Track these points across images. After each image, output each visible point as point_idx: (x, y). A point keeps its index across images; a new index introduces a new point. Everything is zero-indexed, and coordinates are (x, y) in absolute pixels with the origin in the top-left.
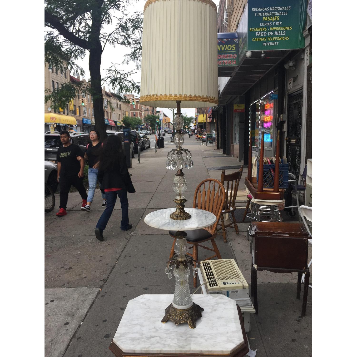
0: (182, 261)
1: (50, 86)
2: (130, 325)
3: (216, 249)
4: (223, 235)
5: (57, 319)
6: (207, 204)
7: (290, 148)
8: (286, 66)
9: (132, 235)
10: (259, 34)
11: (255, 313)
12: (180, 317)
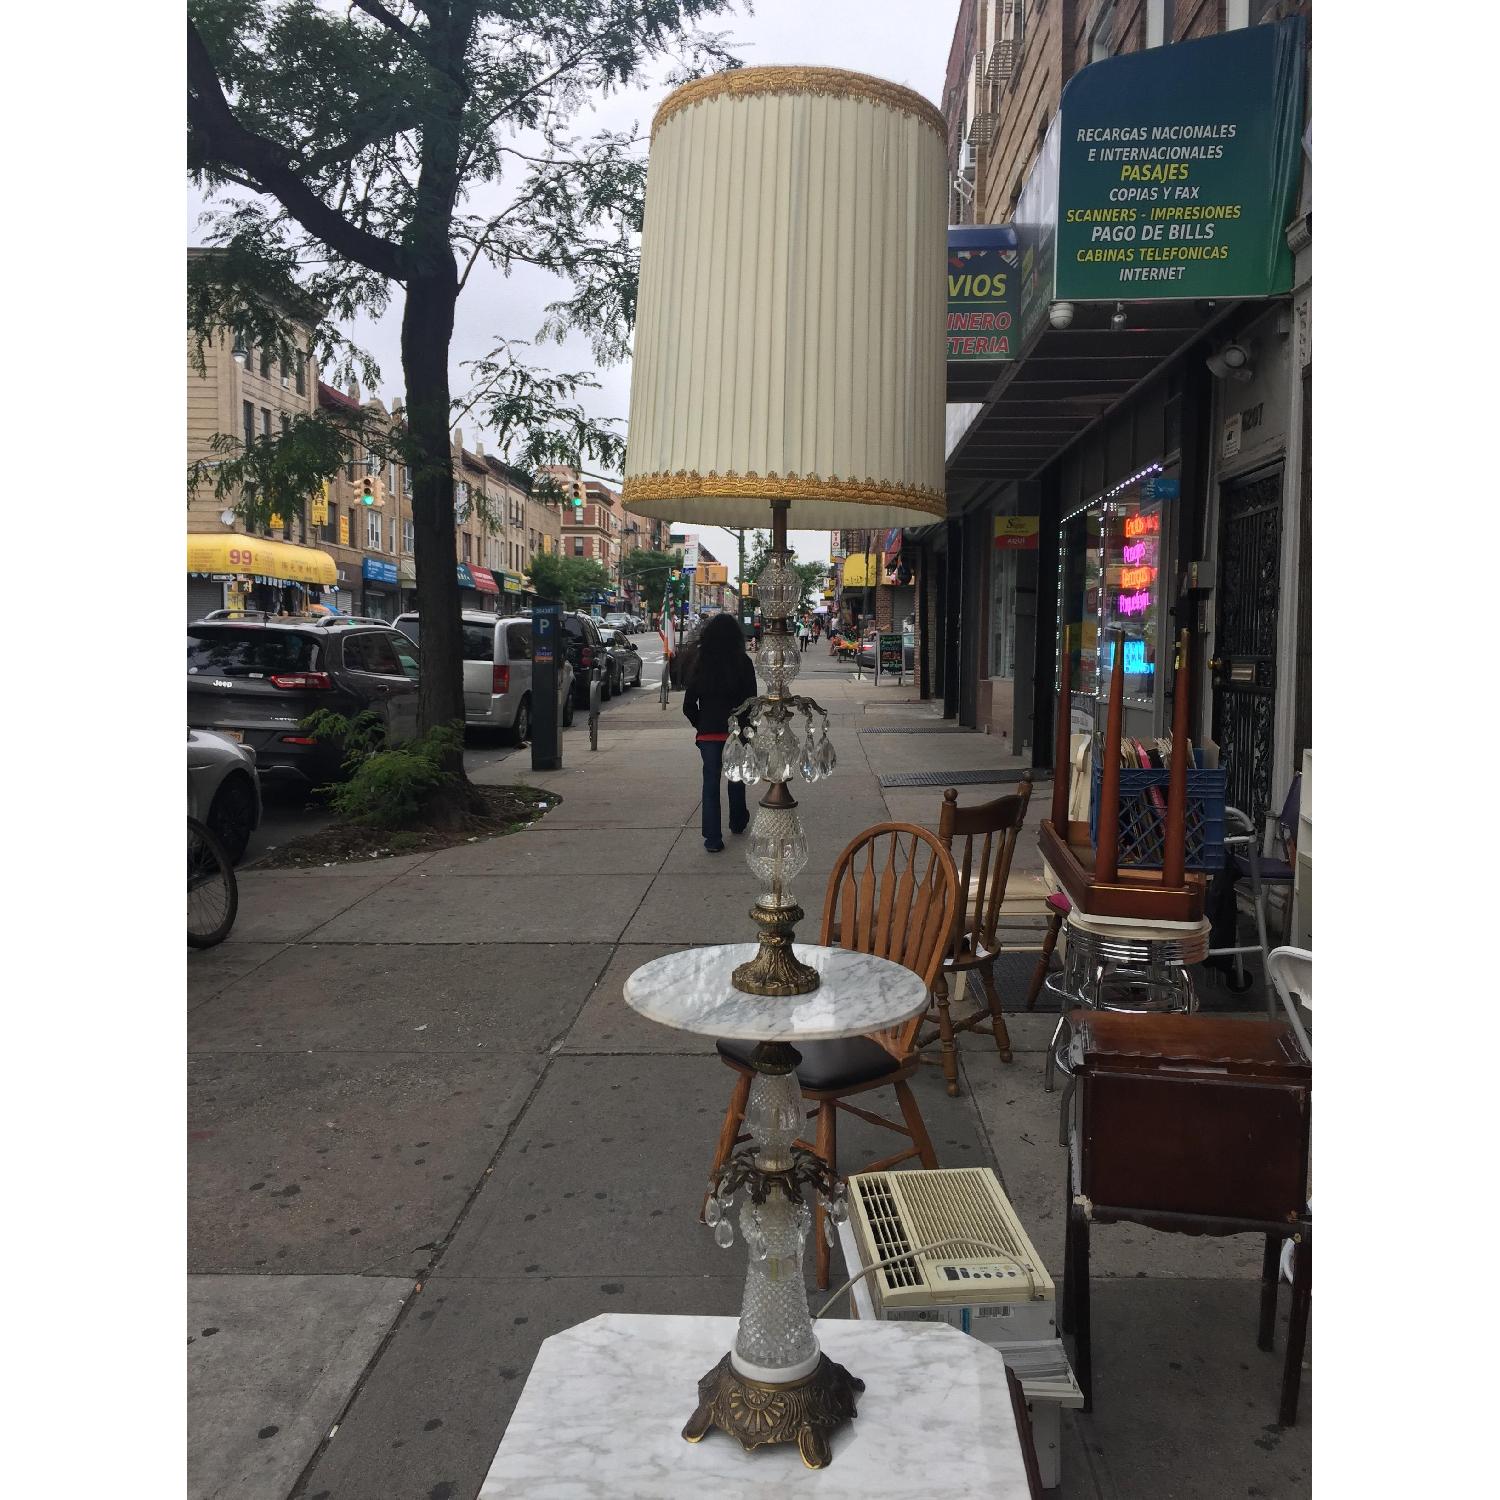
0: (777, 1173)
1: (236, 425)
2: (546, 1447)
3: (914, 1126)
4: (943, 1066)
5: (230, 1408)
6: (881, 931)
7: (1230, 701)
8: (1215, 366)
9: (559, 1054)
10: (1105, 234)
11: (1081, 1405)
12: (763, 1417)
